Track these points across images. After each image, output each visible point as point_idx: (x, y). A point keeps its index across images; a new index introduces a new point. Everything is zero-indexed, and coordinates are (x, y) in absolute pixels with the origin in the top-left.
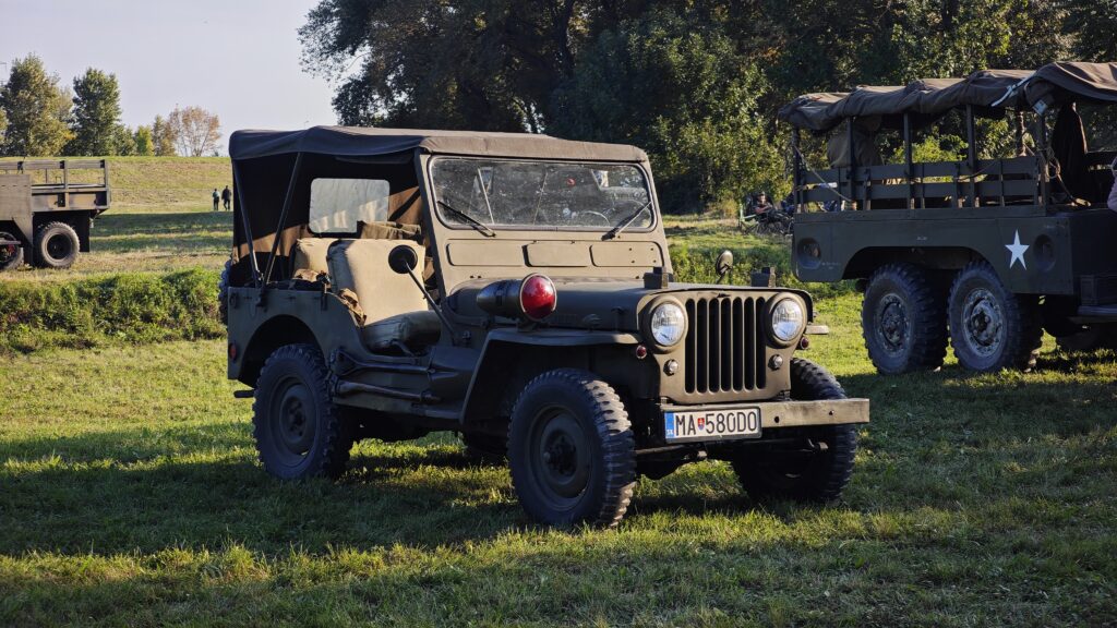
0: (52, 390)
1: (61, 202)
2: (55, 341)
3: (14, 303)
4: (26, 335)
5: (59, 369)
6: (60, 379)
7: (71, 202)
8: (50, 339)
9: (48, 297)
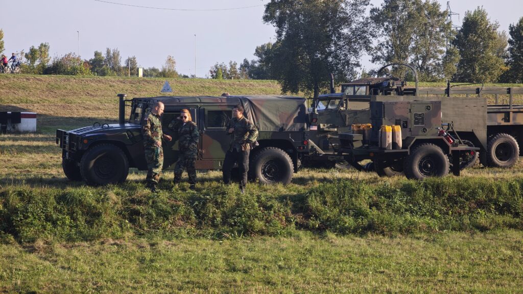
0: (504, 260)
1: (507, 119)
2: (505, 223)
3: (474, 193)
4: (483, 218)
5: (508, 244)
6: (509, 252)
7: (514, 119)
8: (501, 222)
9: (499, 190)
